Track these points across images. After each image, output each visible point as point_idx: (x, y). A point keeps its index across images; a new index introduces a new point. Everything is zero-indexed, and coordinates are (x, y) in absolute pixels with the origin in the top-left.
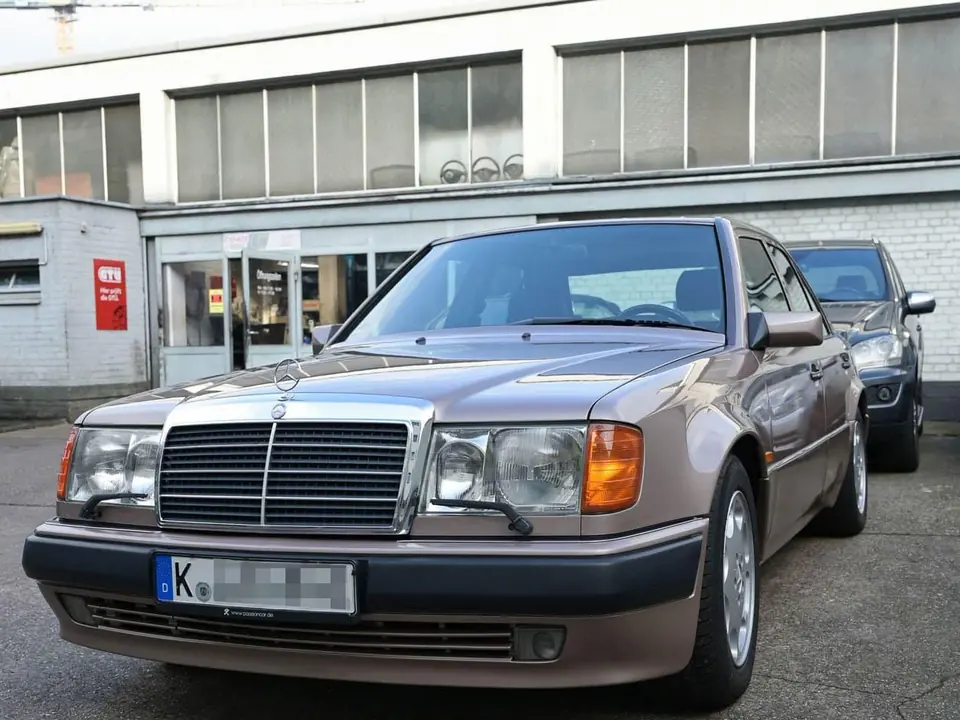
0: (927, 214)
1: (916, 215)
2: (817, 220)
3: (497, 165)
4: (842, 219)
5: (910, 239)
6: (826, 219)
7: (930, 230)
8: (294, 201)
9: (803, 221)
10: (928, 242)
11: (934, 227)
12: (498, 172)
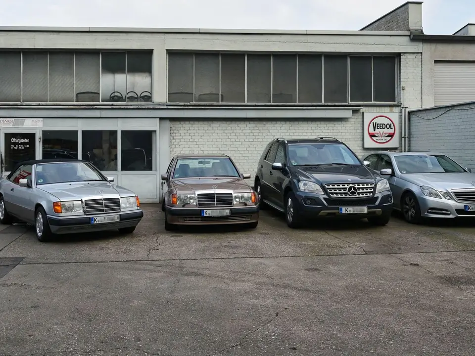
0: (311, 125)
1: (307, 125)
2: (273, 125)
3: (137, 94)
4: (281, 125)
5: (306, 134)
6: (275, 125)
7: (312, 131)
8: (39, 105)
9: (267, 125)
10: (311, 135)
11: (313, 130)
12: (137, 98)
